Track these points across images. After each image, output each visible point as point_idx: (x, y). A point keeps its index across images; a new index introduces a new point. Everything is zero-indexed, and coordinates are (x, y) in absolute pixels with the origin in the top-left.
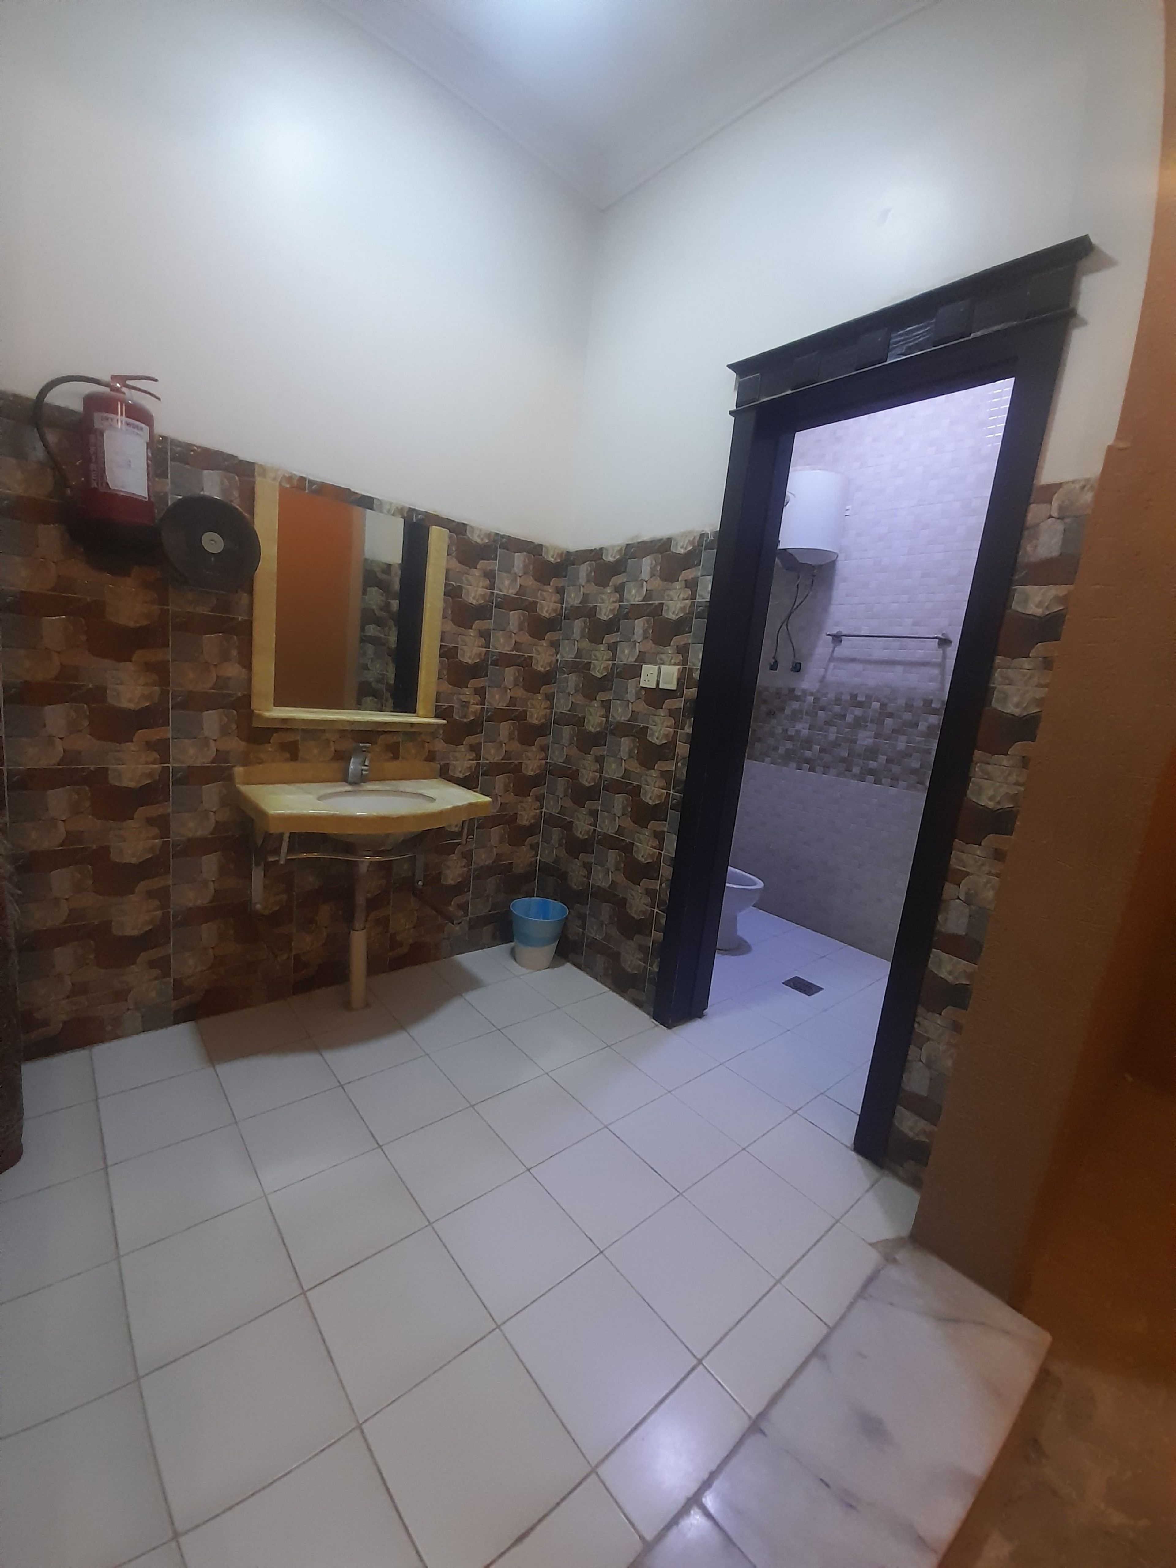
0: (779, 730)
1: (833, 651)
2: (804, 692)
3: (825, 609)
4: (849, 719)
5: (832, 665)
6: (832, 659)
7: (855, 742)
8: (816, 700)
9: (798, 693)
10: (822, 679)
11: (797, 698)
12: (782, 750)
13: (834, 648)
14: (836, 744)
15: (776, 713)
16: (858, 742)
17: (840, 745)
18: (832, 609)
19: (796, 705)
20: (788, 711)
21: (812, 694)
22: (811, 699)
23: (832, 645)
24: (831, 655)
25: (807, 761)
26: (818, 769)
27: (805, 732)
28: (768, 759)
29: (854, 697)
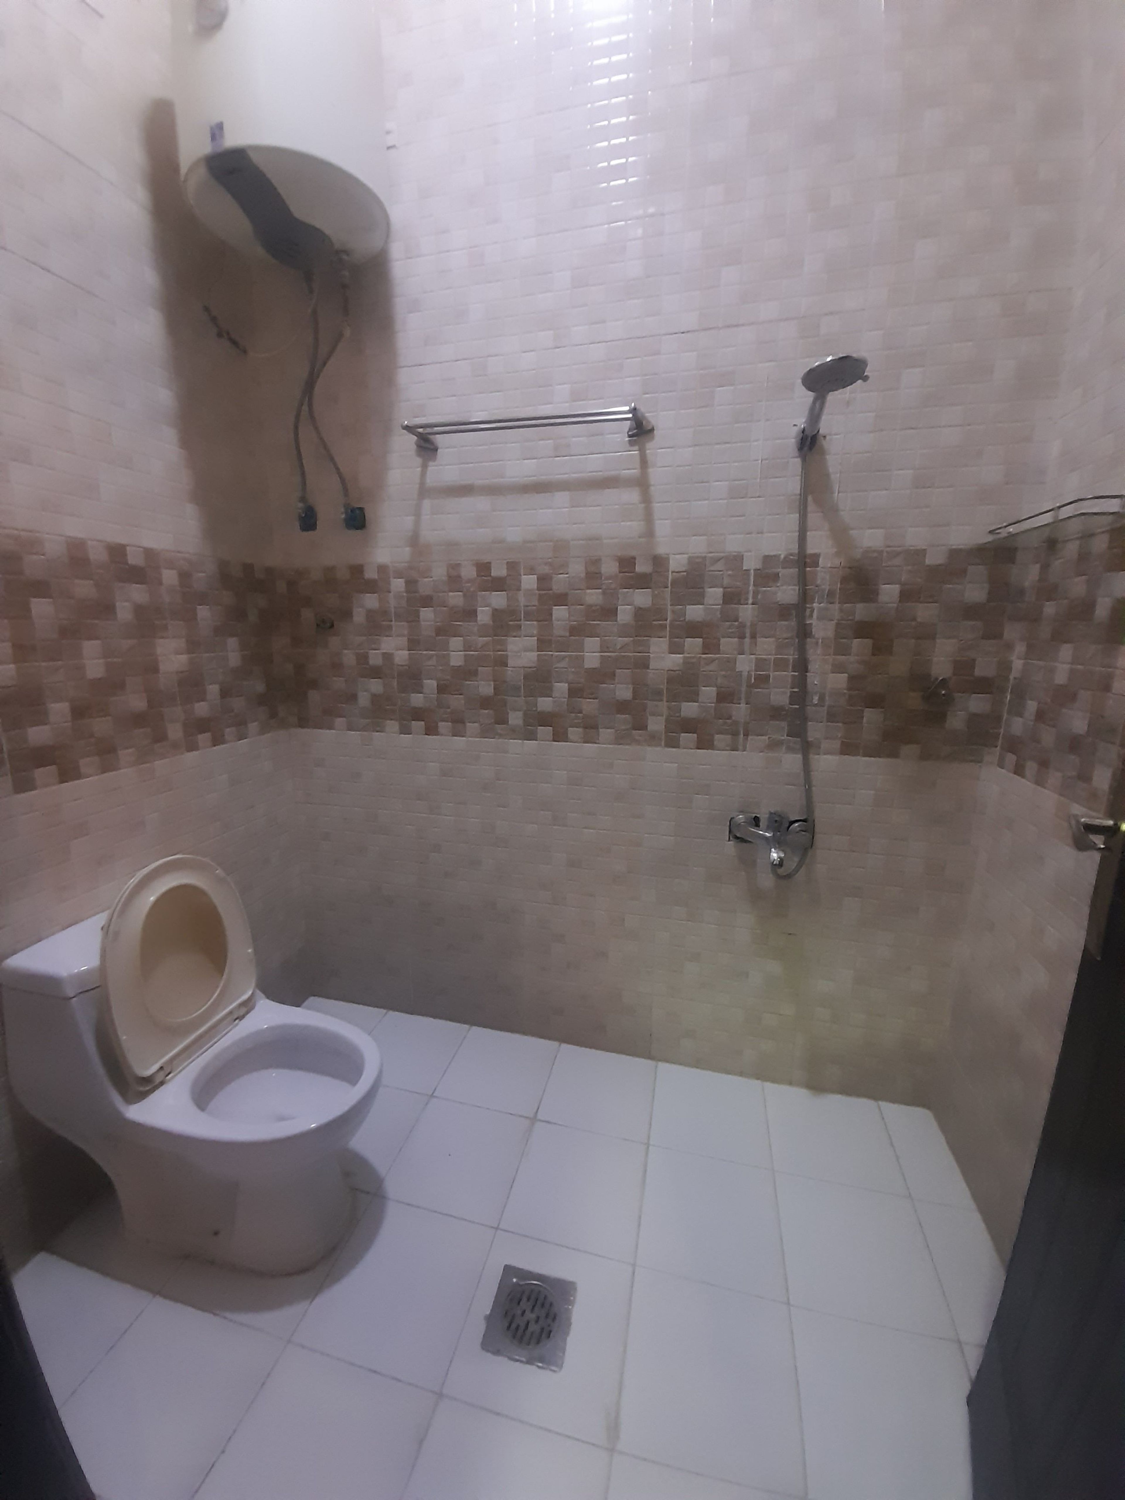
0: (349, 658)
1: (423, 474)
2: (382, 569)
3: (388, 380)
4: (484, 616)
5: (427, 504)
6: (424, 492)
7: (503, 662)
8: (411, 583)
9: (370, 574)
10: (414, 541)
11: (371, 587)
12: (364, 700)
13: (424, 467)
14: (467, 672)
15: (335, 623)
16: (511, 662)
17: (475, 673)
18: (404, 377)
19: (371, 601)
20: (359, 616)
21: (399, 575)
22: (398, 585)
23: (419, 461)
24: (422, 483)
25: (417, 714)
26: (443, 726)
27: (402, 656)
28: (339, 721)
29: (483, 568)
